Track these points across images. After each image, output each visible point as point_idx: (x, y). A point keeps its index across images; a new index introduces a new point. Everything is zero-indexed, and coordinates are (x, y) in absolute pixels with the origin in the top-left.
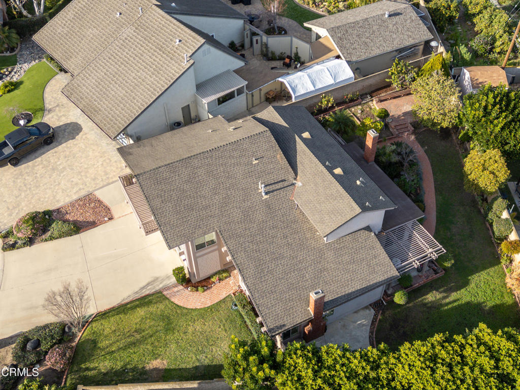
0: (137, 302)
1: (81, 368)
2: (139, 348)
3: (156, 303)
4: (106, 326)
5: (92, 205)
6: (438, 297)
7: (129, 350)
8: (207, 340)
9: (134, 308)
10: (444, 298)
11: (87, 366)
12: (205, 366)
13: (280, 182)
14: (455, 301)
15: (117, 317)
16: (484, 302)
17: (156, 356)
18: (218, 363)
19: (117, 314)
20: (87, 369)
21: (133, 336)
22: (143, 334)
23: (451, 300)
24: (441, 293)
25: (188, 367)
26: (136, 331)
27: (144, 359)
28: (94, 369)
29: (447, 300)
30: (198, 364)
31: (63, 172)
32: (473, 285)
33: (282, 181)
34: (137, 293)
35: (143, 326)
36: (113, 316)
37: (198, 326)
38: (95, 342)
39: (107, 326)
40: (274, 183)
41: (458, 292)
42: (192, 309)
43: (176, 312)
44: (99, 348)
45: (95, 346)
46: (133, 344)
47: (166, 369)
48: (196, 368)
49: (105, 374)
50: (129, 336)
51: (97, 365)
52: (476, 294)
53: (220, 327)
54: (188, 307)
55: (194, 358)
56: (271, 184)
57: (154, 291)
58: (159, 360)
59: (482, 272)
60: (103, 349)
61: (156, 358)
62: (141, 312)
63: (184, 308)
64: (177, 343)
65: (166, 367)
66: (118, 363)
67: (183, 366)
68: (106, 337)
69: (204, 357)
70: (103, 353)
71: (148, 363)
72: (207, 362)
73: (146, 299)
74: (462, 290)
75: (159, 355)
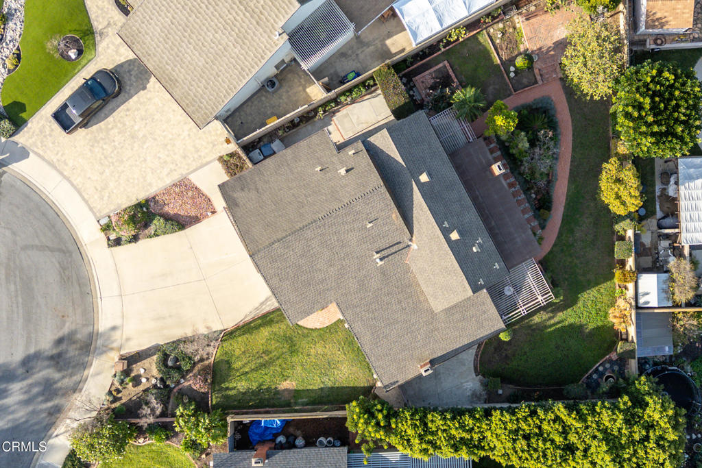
0: (260, 321)
1: (222, 388)
2: (269, 368)
3: (277, 322)
4: (235, 347)
5: (190, 194)
6: (544, 318)
7: (260, 371)
8: (329, 363)
9: (257, 328)
10: (550, 318)
11: (227, 386)
12: (329, 388)
13: (395, 245)
14: (559, 323)
15: (244, 337)
16: (586, 324)
17: (285, 378)
18: (340, 385)
19: (243, 334)
20: (227, 389)
21: (262, 357)
22: (270, 356)
23: (556, 321)
24: (548, 313)
25: (314, 388)
26: (264, 353)
27: (275, 380)
28: (234, 388)
29: (552, 322)
30: (322, 386)
31: (144, 143)
32: (580, 304)
33: (397, 243)
34: (257, 309)
35: (270, 348)
36: (240, 336)
37: (319, 348)
38: (228, 362)
39: (237, 346)
40: (389, 247)
41: (565, 312)
42: (312, 329)
43: (298, 333)
44: (234, 368)
45: (230, 367)
46: (263, 365)
47: (295, 390)
48: (322, 389)
49: (244, 394)
50: (258, 358)
51: (235, 385)
52: (581, 315)
53: (339, 350)
54: (309, 327)
55: (319, 381)
56: (386, 249)
57: (273, 307)
58: (288, 382)
59: (593, 289)
60: (238, 370)
61: (286, 380)
62: (265, 332)
63: (304, 328)
64: (302, 365)
65: (295, 388)
66: (253, 384)
67: (310, 387)
68: (238, 357)
69: (327, 380)
70: (238, 374)
71: (279, 384)
72: (330, 384)
73: (267, 317)
74: (569, 310)
75: (288, 377)
